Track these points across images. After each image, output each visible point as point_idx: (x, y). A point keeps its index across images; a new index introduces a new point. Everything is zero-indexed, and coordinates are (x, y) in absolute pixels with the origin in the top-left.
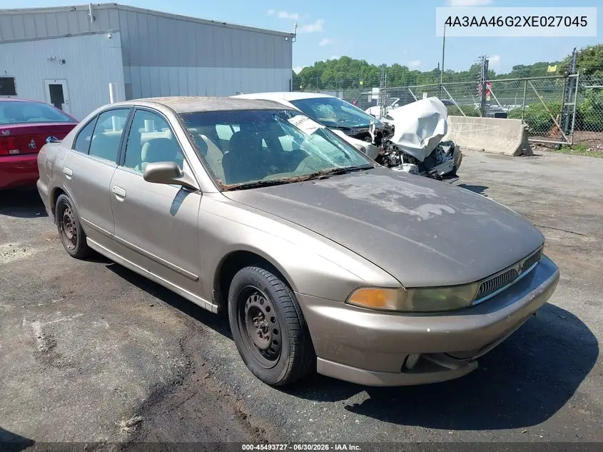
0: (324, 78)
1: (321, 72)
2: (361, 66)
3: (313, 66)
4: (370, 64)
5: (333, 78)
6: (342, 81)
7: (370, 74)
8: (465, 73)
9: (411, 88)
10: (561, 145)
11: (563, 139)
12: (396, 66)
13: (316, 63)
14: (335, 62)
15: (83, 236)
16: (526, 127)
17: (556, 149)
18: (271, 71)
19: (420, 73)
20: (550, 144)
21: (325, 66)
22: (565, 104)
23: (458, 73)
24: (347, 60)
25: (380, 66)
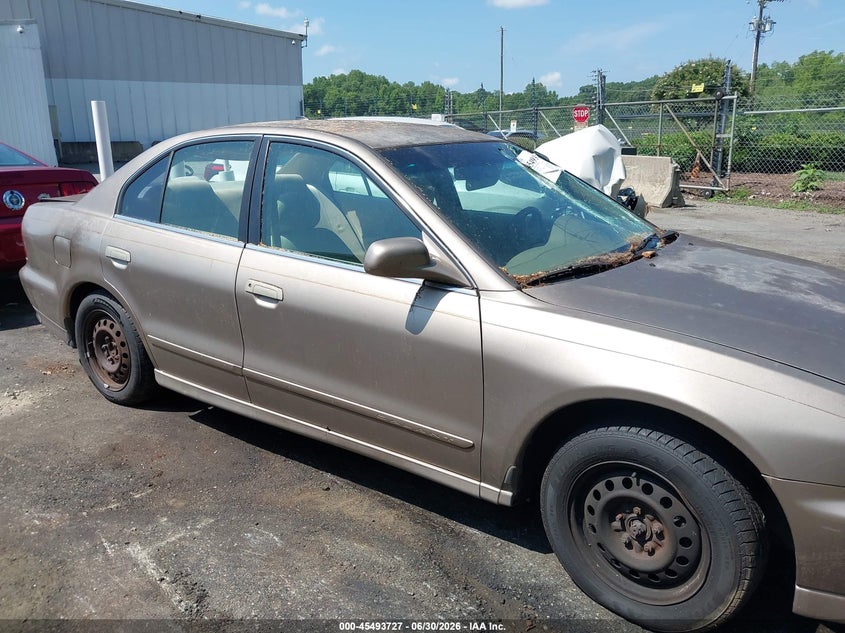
0: (328, 100)
1: (324, 93)
2: (379, 83)
3: (312, 82)
4: (391, 81)
5: (340, 101)
6: (354, 105)
7: (393, 95)
8: (519, 95)
9: (492, 115)
10: (713, 191)
11: (716, 183)
12: (427, 84)
13: (315, 80)
14: (343, 78)
15: (147, 367)
16: (676, 168)
17: (707, 197)
18: (272, 88)
19: (459, 95)
20: (697, 189)
21: (328, 84)
22: (718, 136)
23: (509, 95)
24: (360, 76)
25: (406, 85)
